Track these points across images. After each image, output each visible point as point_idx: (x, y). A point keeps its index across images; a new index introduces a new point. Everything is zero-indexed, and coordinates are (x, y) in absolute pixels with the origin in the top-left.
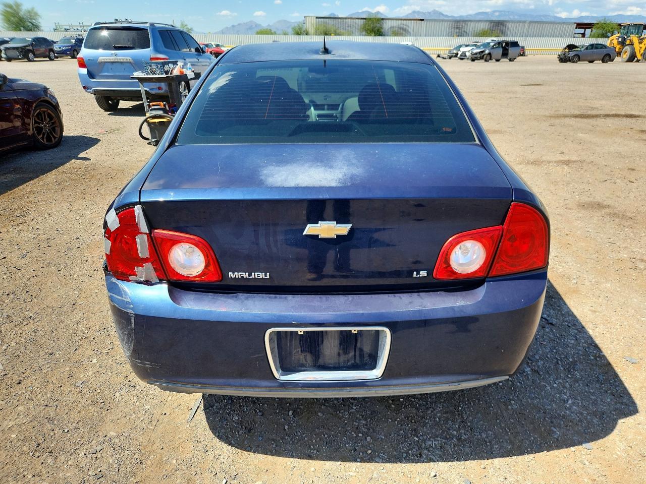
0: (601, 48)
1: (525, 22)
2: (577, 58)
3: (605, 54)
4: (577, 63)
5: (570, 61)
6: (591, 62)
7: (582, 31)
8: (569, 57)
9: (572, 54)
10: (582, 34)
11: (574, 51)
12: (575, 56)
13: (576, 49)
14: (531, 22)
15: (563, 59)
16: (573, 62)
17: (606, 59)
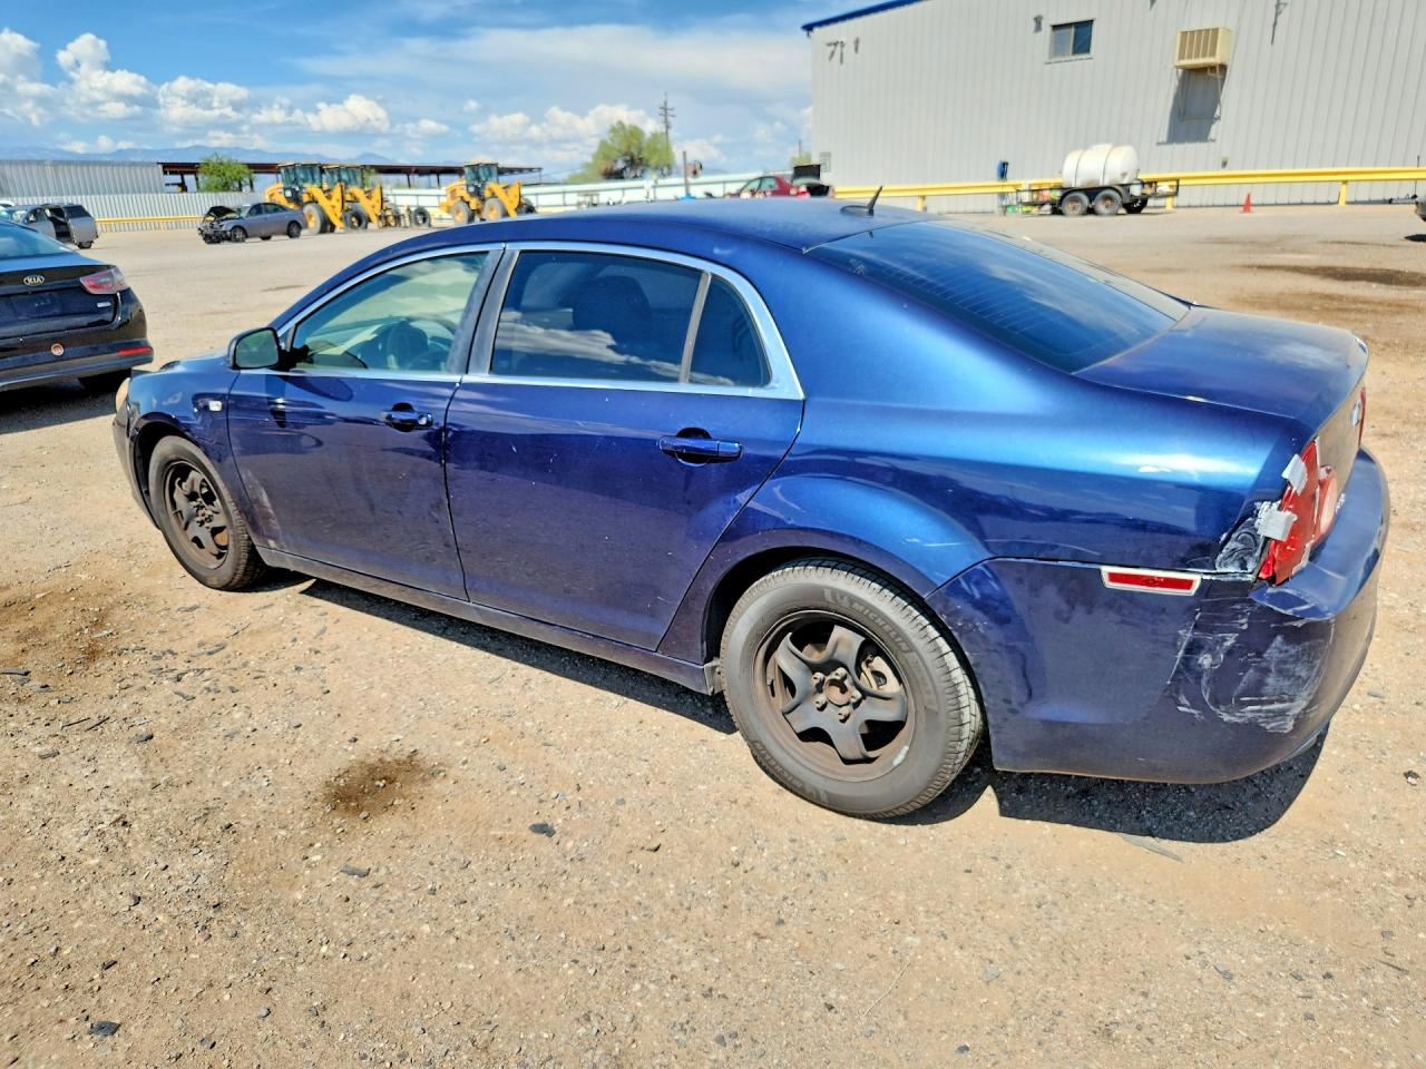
0: (276, 210)
1: (40, 163)
2: (239, 233)
3: (287, 223)
4: (243, 241)
5: (229, 239)
6: (265, 238)
7: (177, 179)
8: (225, 232)
9: (227, 226)
10: (179, 185)
11: (227, 219)
12: (235, 228)
13: (229, 216)
14: (56, 164)
15: (212, 238)
16: (237, 241)
17: (294, 230)
